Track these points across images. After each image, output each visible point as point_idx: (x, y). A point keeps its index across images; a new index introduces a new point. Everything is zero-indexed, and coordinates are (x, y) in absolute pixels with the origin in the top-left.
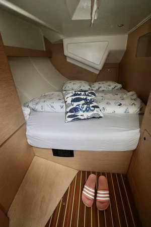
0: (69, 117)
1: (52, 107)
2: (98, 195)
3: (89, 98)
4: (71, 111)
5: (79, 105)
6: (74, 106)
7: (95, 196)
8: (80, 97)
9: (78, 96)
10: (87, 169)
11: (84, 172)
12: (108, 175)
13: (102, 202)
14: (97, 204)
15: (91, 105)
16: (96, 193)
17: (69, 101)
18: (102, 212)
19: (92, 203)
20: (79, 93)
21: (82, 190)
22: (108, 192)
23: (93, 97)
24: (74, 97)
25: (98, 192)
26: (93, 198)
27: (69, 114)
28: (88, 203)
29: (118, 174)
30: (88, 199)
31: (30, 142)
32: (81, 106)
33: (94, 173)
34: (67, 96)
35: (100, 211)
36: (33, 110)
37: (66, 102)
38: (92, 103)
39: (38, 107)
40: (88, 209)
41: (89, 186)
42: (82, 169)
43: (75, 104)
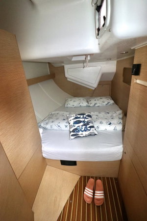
0: (72, 135)
1: (59, 126)
2: (95, 194)
3: (86, 120)
4: (73, 131)
5: (79, 126)
6: (76, 127)
7: (94, 195)
8: (80, 119)
9: (78, 119)
10: (87, 175)
11: (85, 177)
12: (103, 179)
13: (98, 200)
14: (95, 201)
15: (88, 126)
16: (94, 193)
17: (72, 123)
18: (98, 207)
19: (91, 201)
20: (79, 116)
21: (84, 191)
22: (103, 192)
23: (90, 119)
24: (75, 120)
25: (96, 192)
26: (92, 196)
27: (72, 133)
28: (88, 201)
29: (111, 178)
30: (89, 197)
31: (44, 155)
32: (80, 127)
33: (92, 177)
34: (70, 119)
35: (97, 206)
36: (44, 129)
37: (69, 123)
38: (88, 124)
39: (48, 127)
40: (89, 205)
41: (89, 188)
42: (83, 175)
43: (77, 125)
